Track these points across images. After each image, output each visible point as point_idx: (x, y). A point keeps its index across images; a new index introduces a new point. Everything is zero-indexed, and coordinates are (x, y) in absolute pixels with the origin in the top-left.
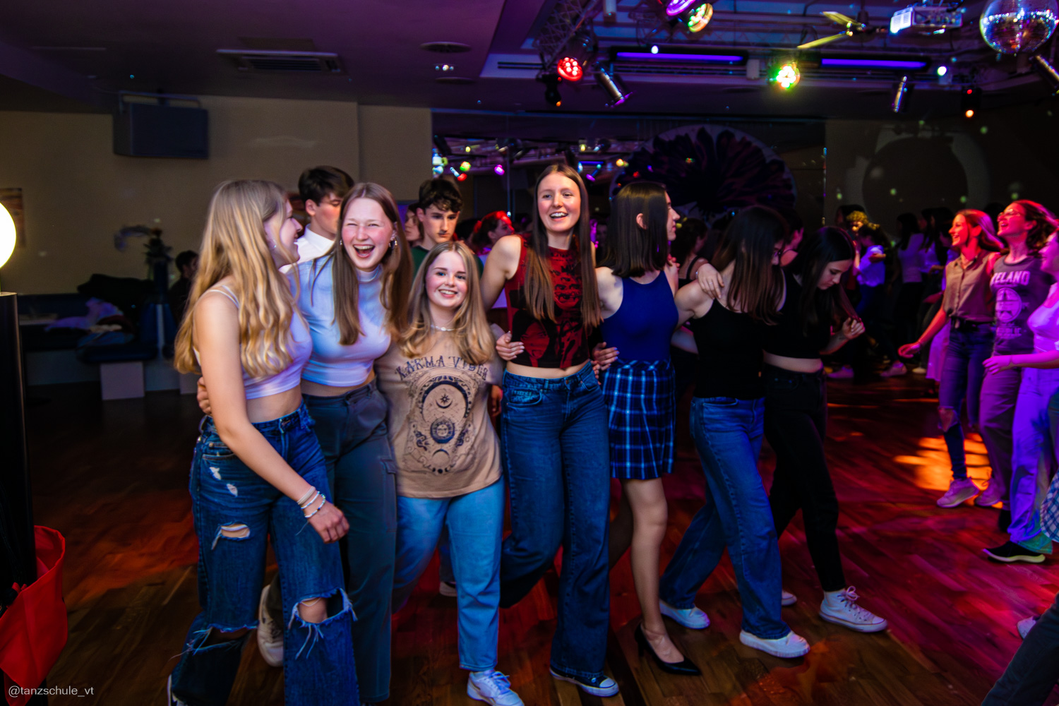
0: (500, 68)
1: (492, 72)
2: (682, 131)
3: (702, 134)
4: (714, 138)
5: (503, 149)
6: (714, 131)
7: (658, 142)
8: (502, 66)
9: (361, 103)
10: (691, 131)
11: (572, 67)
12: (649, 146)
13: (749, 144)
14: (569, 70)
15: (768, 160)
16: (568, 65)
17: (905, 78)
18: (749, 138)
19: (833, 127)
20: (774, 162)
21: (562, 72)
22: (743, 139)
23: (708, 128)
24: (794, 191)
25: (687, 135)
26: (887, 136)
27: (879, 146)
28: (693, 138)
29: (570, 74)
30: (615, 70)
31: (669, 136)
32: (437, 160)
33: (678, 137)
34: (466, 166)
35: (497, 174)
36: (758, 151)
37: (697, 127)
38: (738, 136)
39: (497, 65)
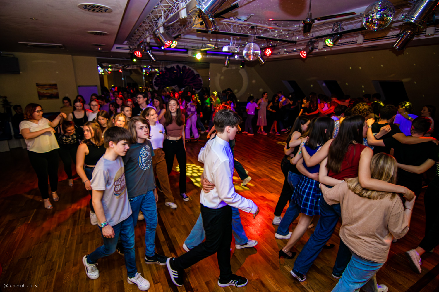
0: (117, 49)
1: (114, 50)
2: (173, 65)
3: (178, 66)
4: (181, 67)
5: (121, 66)
6: (181, 66)
7: (166, 68)
8: (118, 48)
9: (72, 55)
10: (175, 65)
11: (139, 53)
12: (163, 69)
13: (190, 69)
14: (138, 54)
15: (195, 74)
16: (137, 53)
17: (228, 57)
18: (190, 68)
19: (211, 65)
20: (197, 74)
21: (136, 54)
22: (189, 68)
23: (179, 65)
24: (202, 82)
25: (174, 67)
26: (225, 69)
27: (223, 71)
28: (175, 67)
29: (138, 55)
30: (152, 52)
31: (169, 67)
32: (99, 68)
33: (171, 67)
34: (110, 69)
35: (120, 72)
36: (193, 71)
37: (176, 64)
38: (188, 67)
39: (116, 48)
